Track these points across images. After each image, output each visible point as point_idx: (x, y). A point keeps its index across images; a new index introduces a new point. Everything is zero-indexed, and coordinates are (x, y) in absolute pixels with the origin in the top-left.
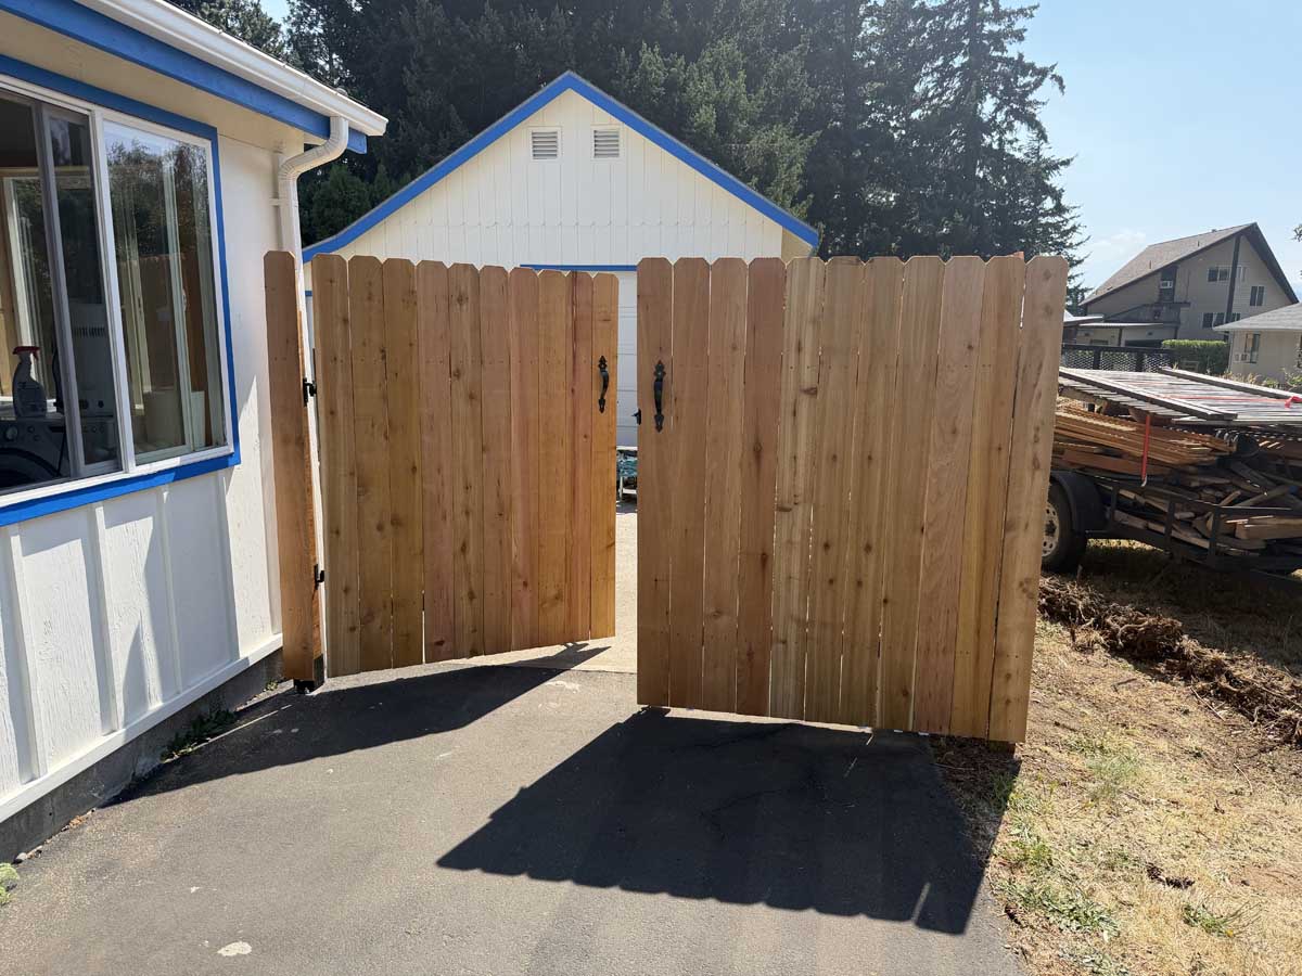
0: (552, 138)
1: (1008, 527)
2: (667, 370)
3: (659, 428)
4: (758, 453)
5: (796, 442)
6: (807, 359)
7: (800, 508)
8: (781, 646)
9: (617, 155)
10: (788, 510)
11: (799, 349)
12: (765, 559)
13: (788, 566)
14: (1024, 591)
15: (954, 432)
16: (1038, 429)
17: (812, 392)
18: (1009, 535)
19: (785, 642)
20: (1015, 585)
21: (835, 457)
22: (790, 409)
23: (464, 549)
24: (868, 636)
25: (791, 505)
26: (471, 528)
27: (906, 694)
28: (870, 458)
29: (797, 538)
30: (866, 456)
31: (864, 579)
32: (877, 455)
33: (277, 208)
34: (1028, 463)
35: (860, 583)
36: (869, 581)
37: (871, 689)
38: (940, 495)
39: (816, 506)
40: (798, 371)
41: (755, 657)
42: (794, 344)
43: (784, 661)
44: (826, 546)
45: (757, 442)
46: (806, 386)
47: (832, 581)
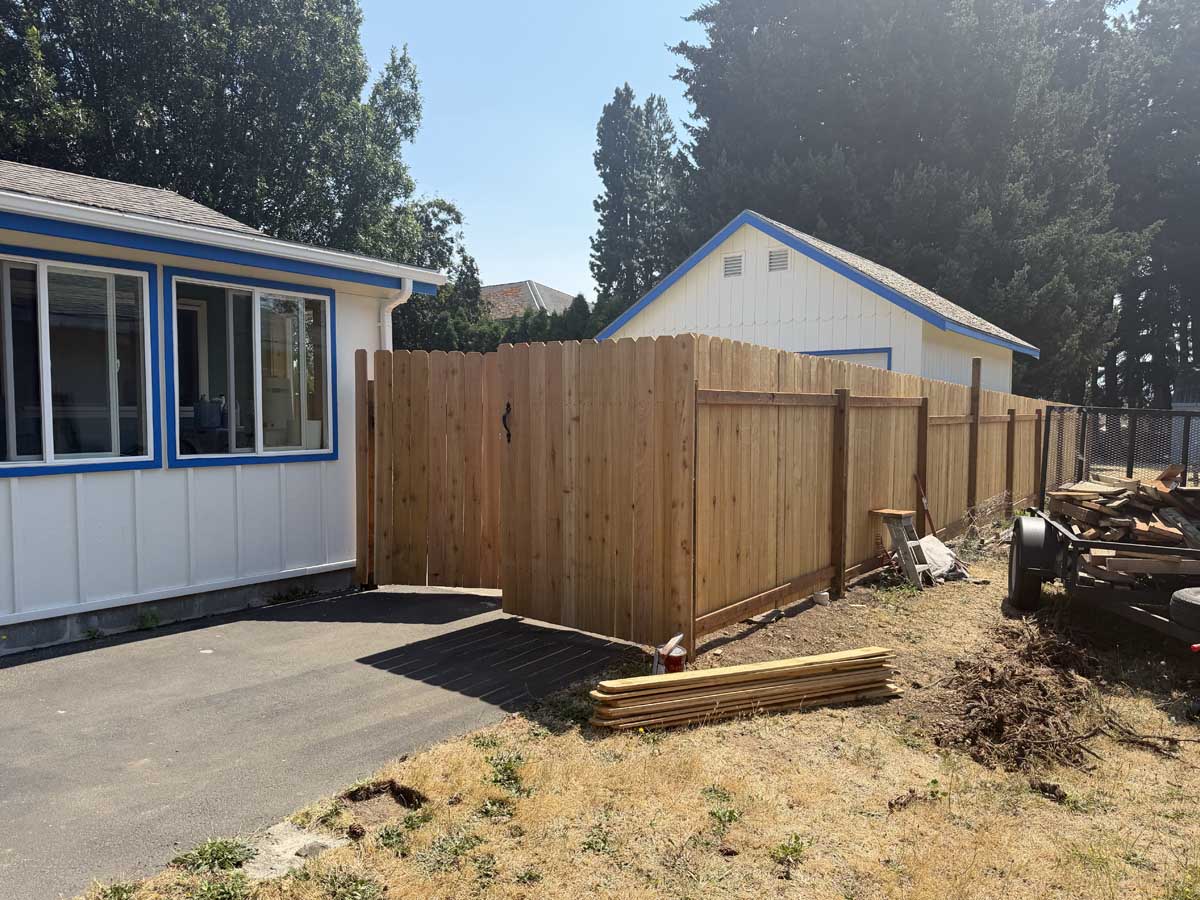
0: (738, 260)
1: (674, 505)
2: (512, 407)
3: (509, 441)
4: (553, 457)
5: (570, 450)
6: (573, 397)
7: (574, 491)
8: (567, 581)
9: (786, 268)
10: (567, 492)
11: (570, 394)
12: (559, 523)
13: (569, 527)
14: (684, 548)
15: (645, 444)
16: (684, 442)
17: (577, 419)
18: (674, 510)
19: (569, 577)
20: (679, 545)
21: (589, 459)
22: (567, 431)
24: (609, 576)
25: (569, 489)
26: (456, 506)
27: (629, 615)
28: (606, 460)
29: (573, 510)
30: (604, 458)
31: (605, 538)
32: (609, 458)
33: (380, 327)
34: (680, 464)
35: (604, 540)
36: (608, 539)
37: (612, 610)
38: (640, 484)
39: (581, 490)
40: (570, 407)
41: (555, 586)
42: (567, 391)
43: (569, 589)
44: (587, 516)
45: (553, 450)
46: (574, 415)
47: (590, 538)
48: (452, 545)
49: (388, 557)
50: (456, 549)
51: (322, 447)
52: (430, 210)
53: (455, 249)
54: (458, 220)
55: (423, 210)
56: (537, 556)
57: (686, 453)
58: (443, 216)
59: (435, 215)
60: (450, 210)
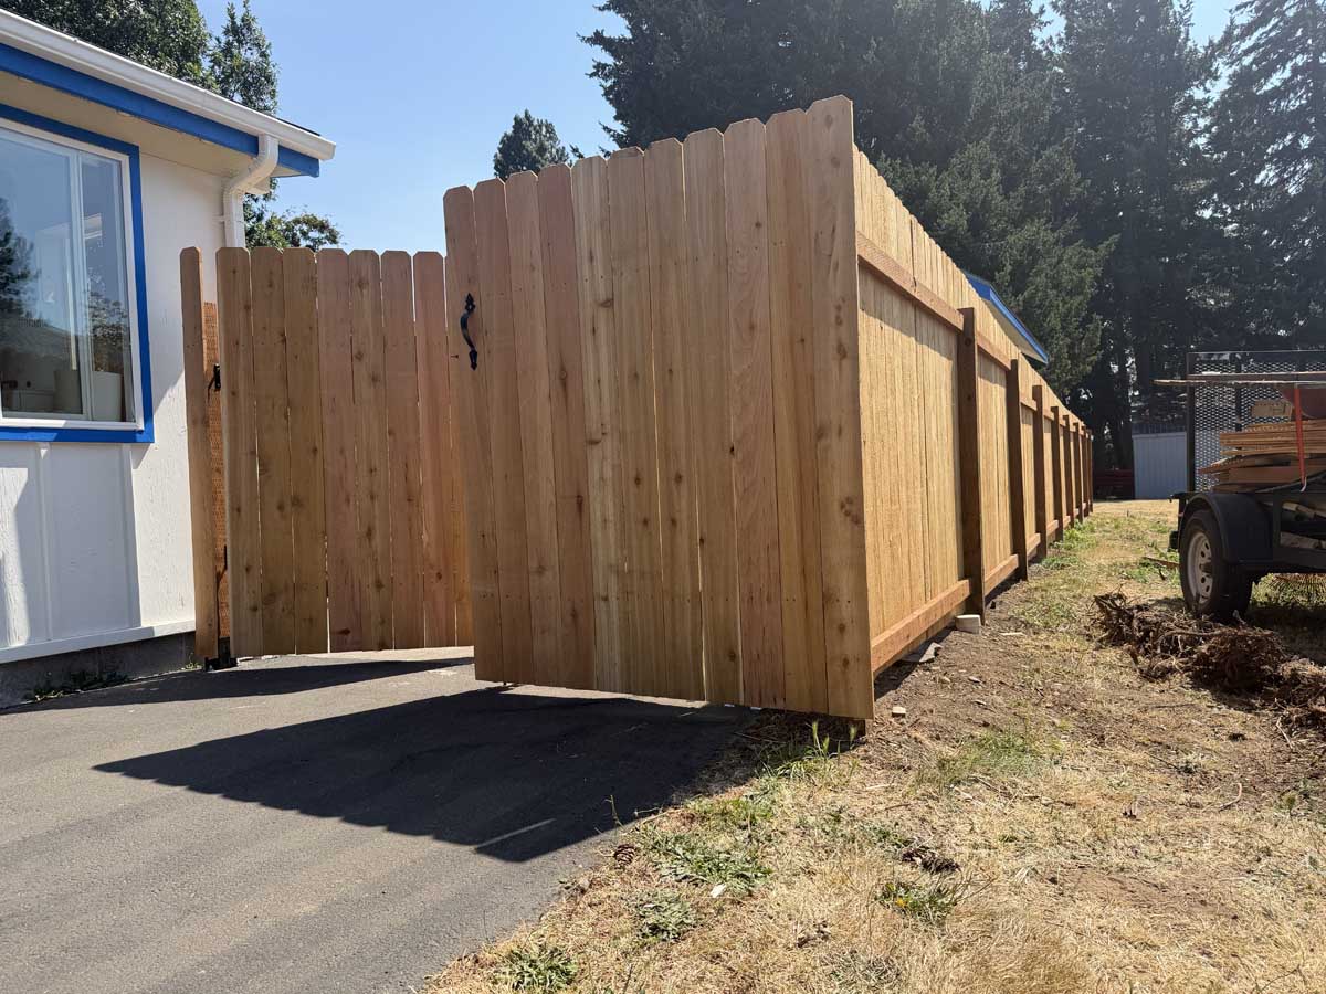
1: (821, 434)
2: (476, 300)
3: (474, 366)
4: (564, 382)
5: (598, 366)
6: (600, 271)
7: (608, 438)
8: (603, 604)
10: (596, 442)
11: (591, 259)
12: (580, 503)
13: (602, 505)
14: (848, 513)
15: (752, 327)
16: (839, 308)
17: (608, 303)
18: (823, 442)
19: (606, 599)
20: (836, 506)
21: (636, 375)
22: (589, 328)
23: (369, 533)
24: (688, 586)
25: (599, 436)
26: (377, 513)
27: (733, 656)
28: (670, 371)
29: (609, 473)
30: (667, 369)
31: (677, 516)
32: (677, 367)
34: (832, 352)
35: (674, 522)
36: (683, 518)
37: (697, 652)
38: (745, 406)
39: (622, 437)
40: (593, 281)
41: (579, 619)
42: (586, 254)
43: (608, 621)
44: (638, 481)
45: (563, 369)
46: (602, 298)
47: (646, 522)
48: (371, 580)
49: (255, 609)
50: (379, 585)
51: (123, 419)
52: (297, 227)
55: (289, 228)
56: (541, 570)
57: (843, 329)
58: (314, 234)
59: (304, 234)
60: (322, 227)
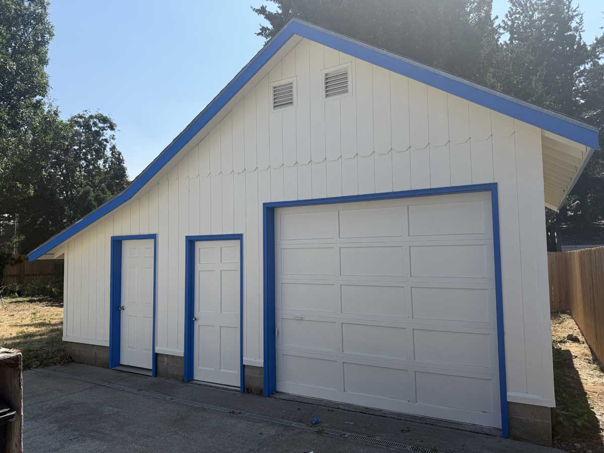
0: (289, 88)
9: (347, 91)
52: (91, 120)
53: (109, 146)
54: (112, 127)
55: (86, 120)
58: (101, 124)
59: (95, 124)
